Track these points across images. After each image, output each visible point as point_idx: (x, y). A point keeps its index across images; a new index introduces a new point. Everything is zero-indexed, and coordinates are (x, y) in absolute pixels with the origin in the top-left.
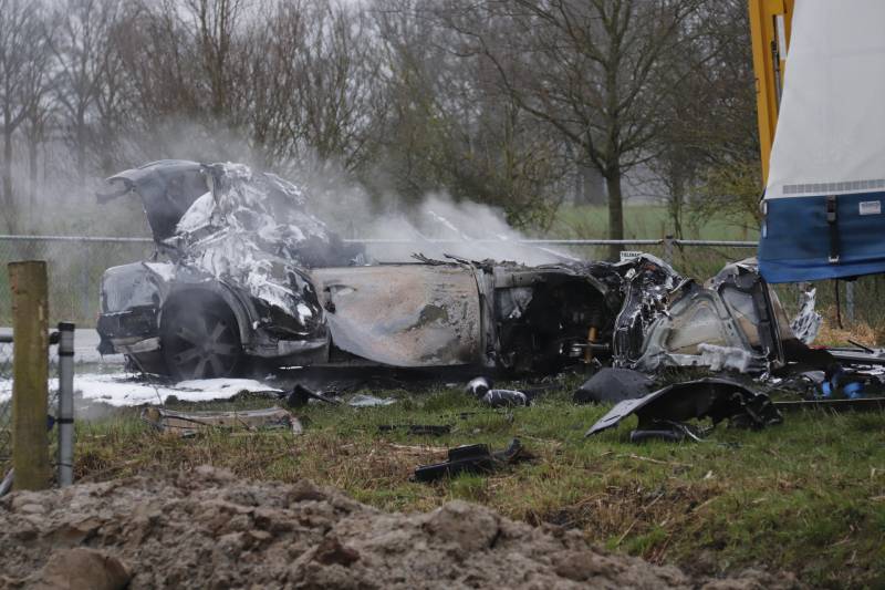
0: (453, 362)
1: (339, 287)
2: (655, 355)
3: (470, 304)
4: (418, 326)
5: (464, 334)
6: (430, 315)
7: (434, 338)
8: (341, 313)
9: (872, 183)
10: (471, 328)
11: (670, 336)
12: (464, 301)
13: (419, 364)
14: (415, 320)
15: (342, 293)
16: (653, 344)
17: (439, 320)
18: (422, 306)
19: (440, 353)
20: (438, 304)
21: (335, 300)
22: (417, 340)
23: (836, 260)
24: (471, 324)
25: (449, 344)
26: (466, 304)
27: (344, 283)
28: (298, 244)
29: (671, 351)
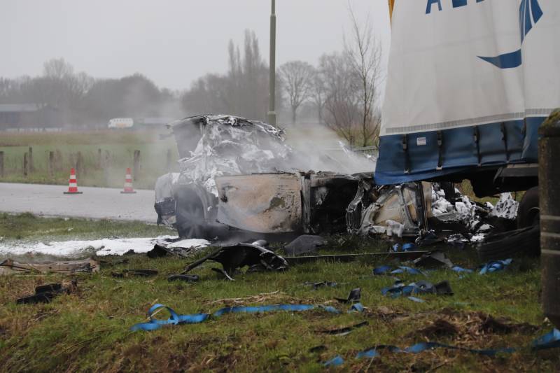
0: (288, 230)
1: (230, 187)
2: (367, 227)
3: (296, 196)
4: (269, 209)
5: (293, 214)
6: (276, 202)
7: (278, 216)
8: (230, 202)
9: (422, 127)
10: (297, 210)
11: (376, 216)
12: (292, 195)
13: (271, 231)
14: (268, 206)
15: (231, 190)
16: (366, 220)
17: (280, 206)
18: (271, 198)
19: (282, 225)
20: (279, 197)
21: (227, 195)
22: (270, 217)
23: (407, 172)
24: (297, 208)
25: (286, 219)
26: (294, 196)
27: (231, 185)
28: (268, 161)
29: (375, 224)
